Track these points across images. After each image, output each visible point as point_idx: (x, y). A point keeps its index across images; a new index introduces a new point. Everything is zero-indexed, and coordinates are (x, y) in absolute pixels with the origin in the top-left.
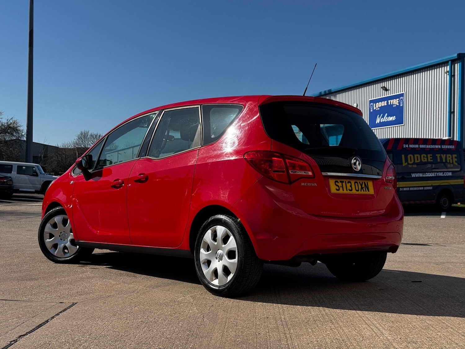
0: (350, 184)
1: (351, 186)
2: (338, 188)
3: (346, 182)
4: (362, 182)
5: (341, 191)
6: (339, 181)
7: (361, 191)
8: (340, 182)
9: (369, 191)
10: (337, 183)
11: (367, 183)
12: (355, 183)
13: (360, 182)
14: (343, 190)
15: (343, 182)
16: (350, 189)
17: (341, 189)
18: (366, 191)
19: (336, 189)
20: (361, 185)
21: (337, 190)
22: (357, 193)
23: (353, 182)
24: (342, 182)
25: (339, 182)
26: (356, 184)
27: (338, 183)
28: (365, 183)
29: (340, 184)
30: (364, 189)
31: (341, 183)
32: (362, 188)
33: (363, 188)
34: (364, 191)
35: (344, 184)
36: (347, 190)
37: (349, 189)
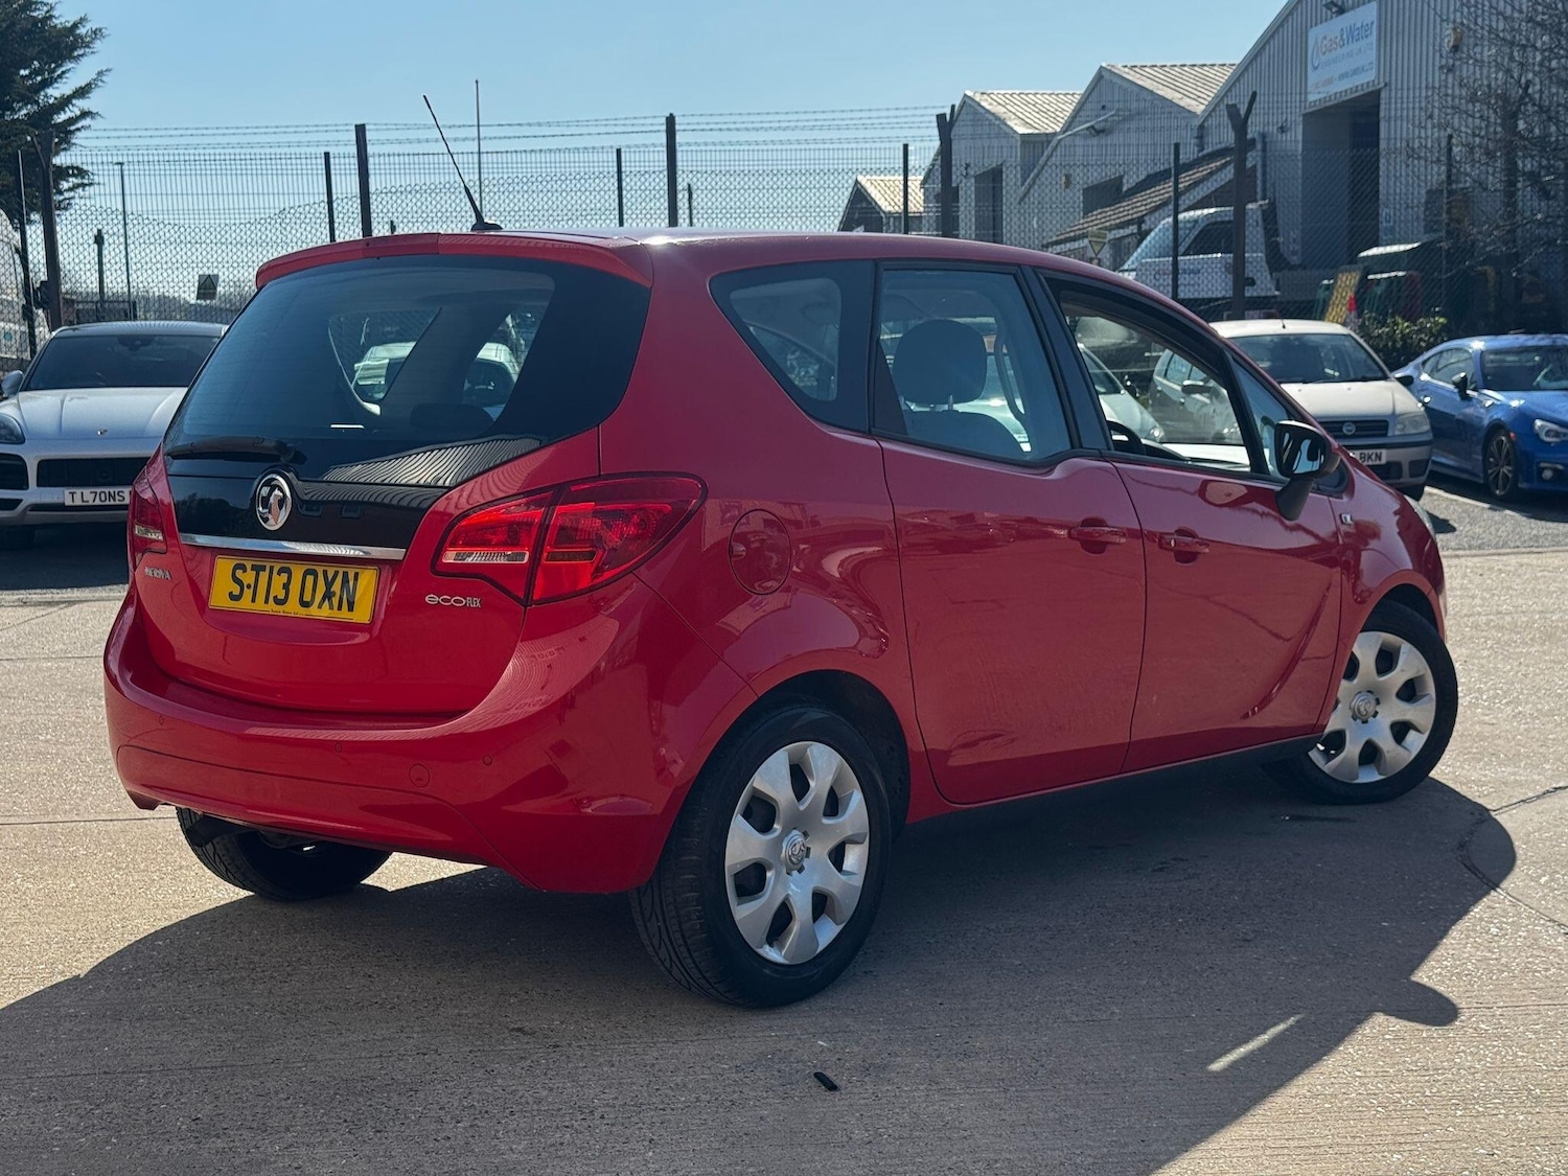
0: (284, 576)
1: (286, 587)
2: (236, 591)
3: (272, 568)
4: (336, 573)
5: (245, 604)
6: (249, 565)
7: (320, 607)
8: (254, 568)
9: (351, 608)
10: (239, 573)
11: (356, 575)
12: (307, 573)
13: (325, 572)
14: (253, 601)
15: (263, 568)
16: (281, 596)
17: (248, 593)
18: (340, 608)
19: (230, 594)
20: (329, 585)
21: (233, 597)
22: (302, 612)
23: (298, 571)
24: (258, 569)
25: (249, 567)
26: (310, 579)
27: (245, 570)
28: (345, 575)
29: (248, 577)
30: (335, 601)
31: (254, 572)
32: (328, 596)
33: (334, 594)
34: (331, 608)
35: (264, 576)
36: (266, 601)
37: (275, 597)
